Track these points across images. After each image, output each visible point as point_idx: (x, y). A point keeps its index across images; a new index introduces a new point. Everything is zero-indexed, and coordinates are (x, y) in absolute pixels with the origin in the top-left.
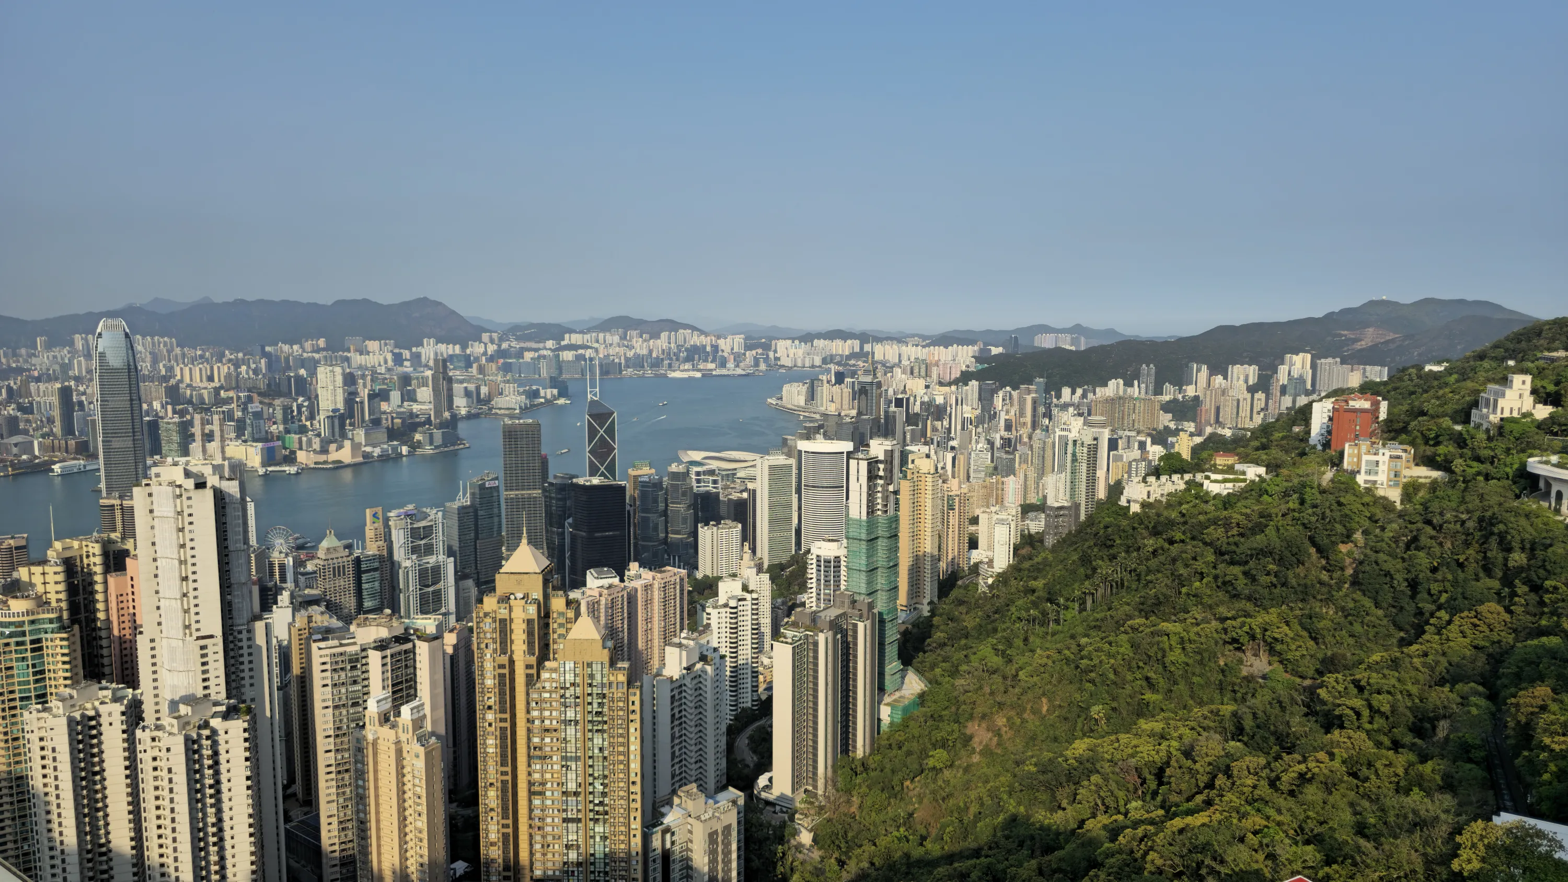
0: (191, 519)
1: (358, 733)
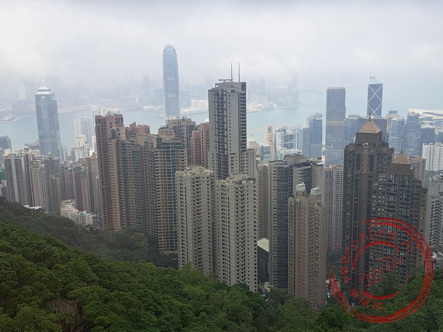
0: (230, 105)
1: (291, 199)
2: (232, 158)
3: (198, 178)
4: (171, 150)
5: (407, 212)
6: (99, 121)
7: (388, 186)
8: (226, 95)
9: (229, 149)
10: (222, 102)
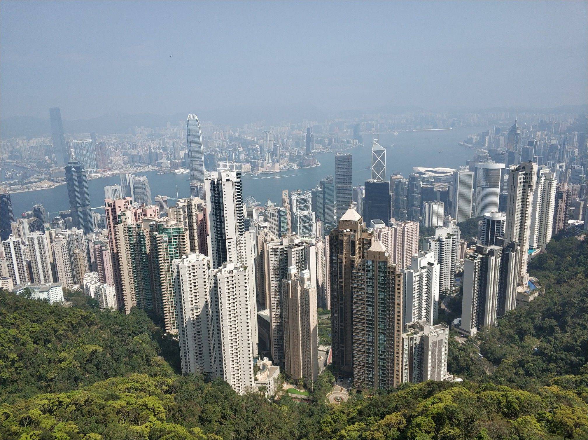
0: (225, 193)
1: (284, 280)
2: (229, 243)
3: (193, 266)
4: (172, 235)
5: (385, 296)
6: (109, 205)
7: (367, 271)
8: (221, 184)
9: (226, 234)
10: (218, 190)
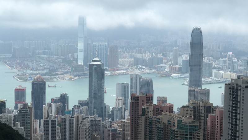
0: (243, 98)
4: (189, 131)
9: (240, 137)
